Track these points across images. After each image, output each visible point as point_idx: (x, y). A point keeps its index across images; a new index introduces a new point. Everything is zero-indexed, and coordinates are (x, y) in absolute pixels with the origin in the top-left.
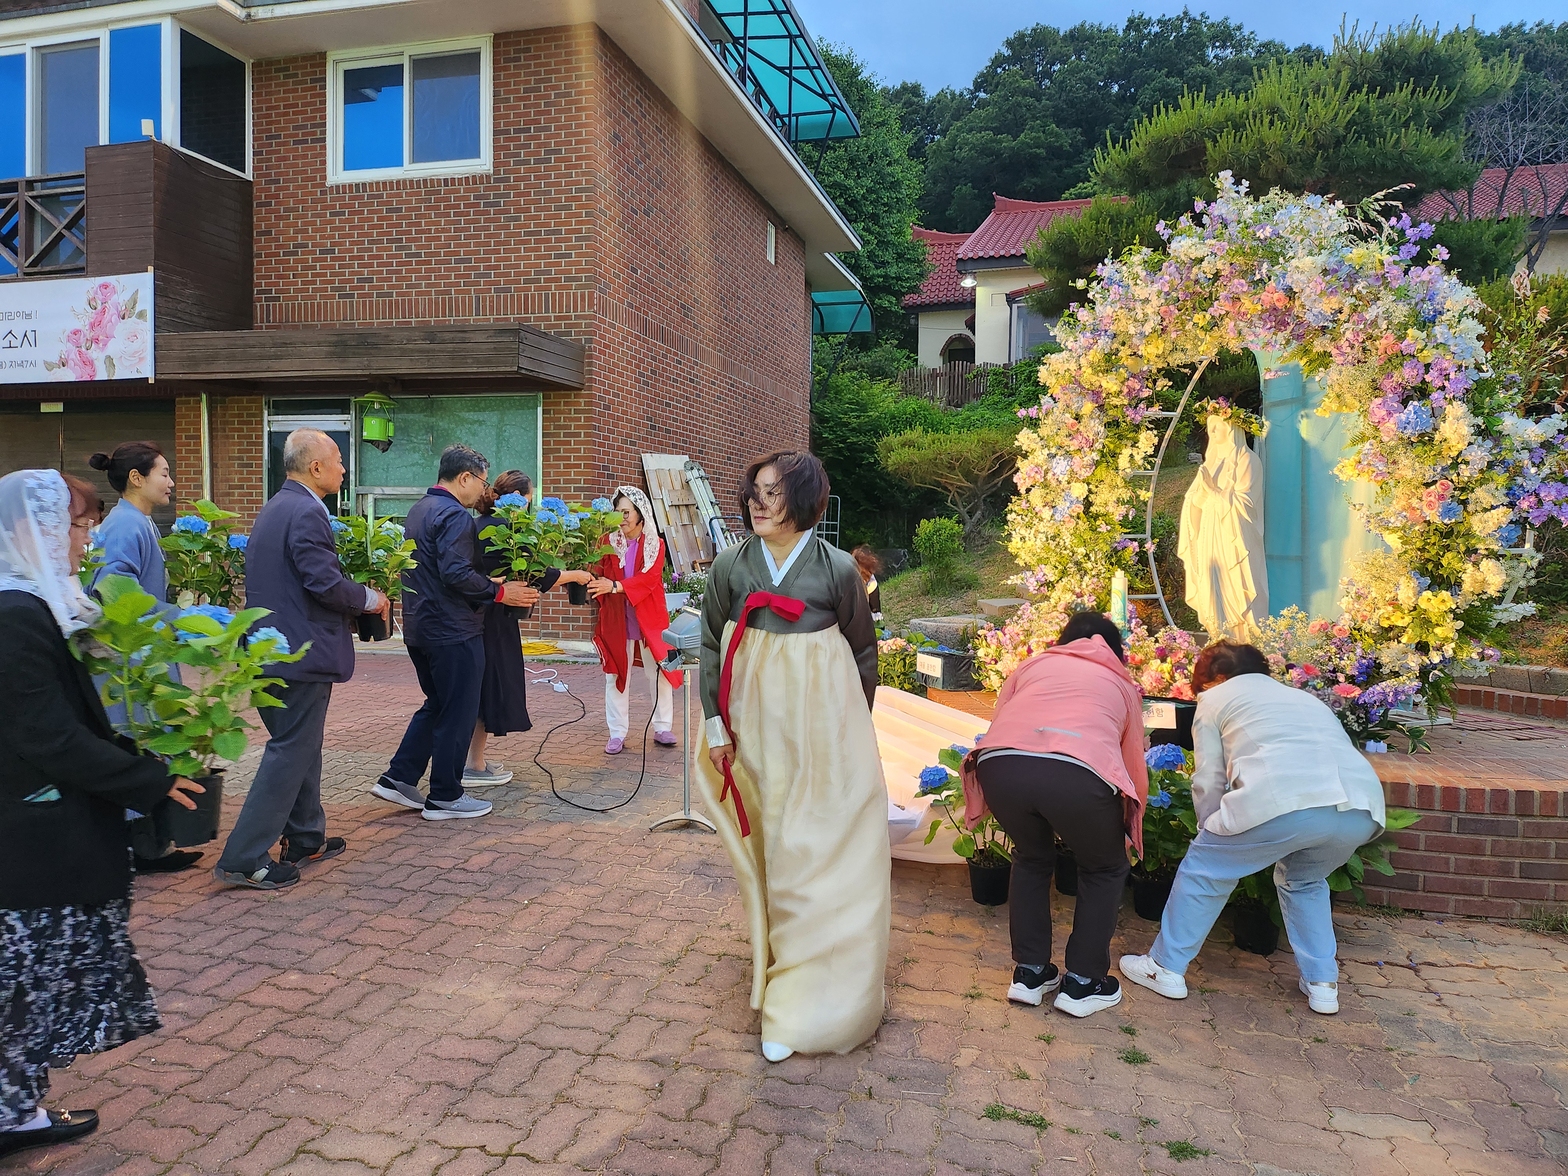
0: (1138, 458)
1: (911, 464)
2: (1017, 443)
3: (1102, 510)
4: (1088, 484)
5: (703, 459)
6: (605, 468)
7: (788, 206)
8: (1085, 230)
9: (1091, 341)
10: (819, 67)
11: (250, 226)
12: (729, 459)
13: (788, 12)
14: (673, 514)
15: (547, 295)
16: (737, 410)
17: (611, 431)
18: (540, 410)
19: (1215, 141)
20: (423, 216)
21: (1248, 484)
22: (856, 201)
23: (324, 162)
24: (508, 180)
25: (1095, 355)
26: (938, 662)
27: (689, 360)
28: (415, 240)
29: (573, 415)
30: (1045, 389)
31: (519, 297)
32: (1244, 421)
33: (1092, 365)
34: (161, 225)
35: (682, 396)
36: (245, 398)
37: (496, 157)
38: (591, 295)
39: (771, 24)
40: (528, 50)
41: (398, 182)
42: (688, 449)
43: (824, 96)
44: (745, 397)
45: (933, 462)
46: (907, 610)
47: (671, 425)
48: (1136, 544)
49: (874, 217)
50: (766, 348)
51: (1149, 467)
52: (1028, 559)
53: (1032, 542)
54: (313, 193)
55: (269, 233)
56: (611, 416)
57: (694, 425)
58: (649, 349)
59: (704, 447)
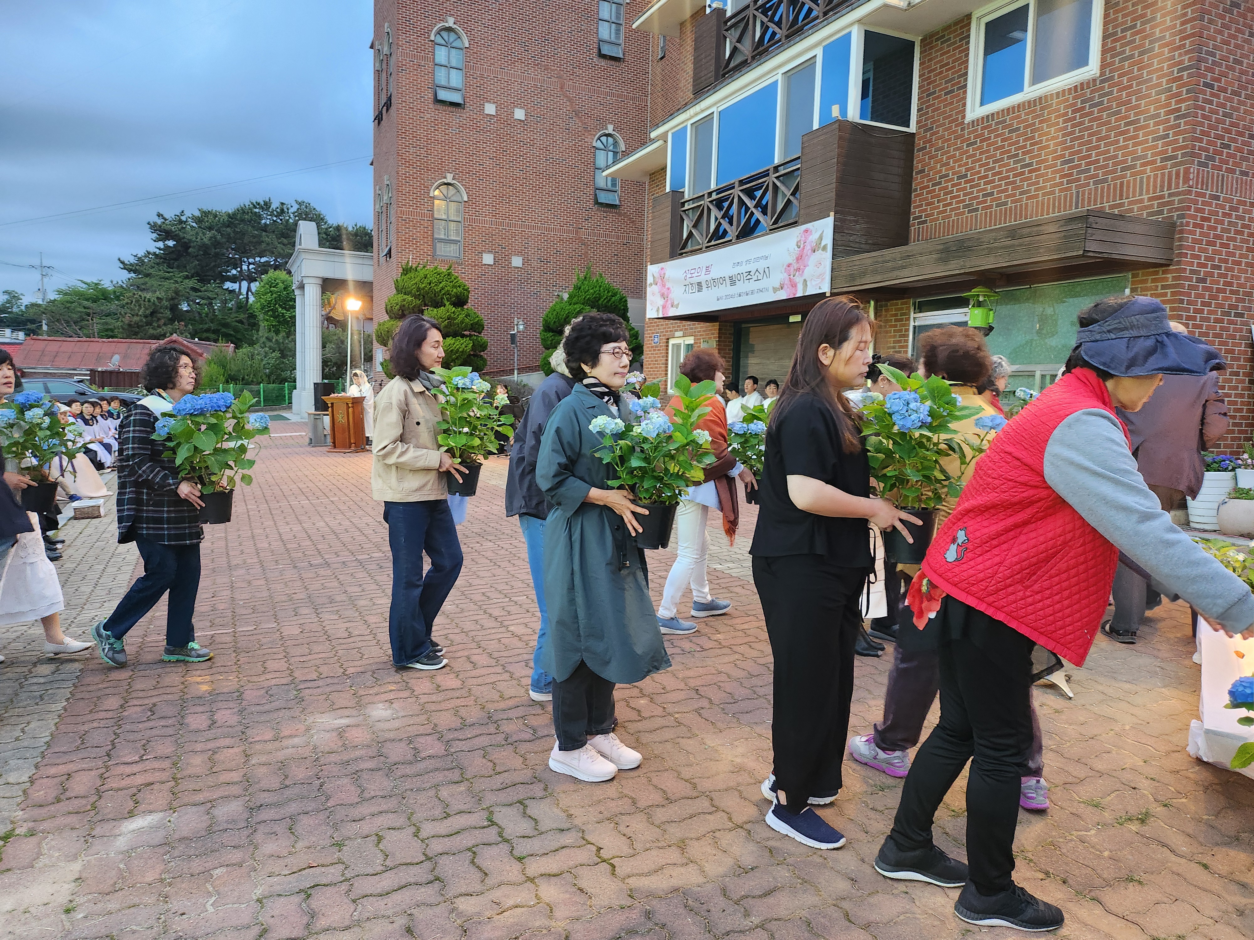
11: (911, 168)
15: (1142, 179)
20: (1037, 130)
23: (964, 105)
24: (1112, 78)
28: (1028, 152)
31: (1115, 185)
34: (841, 181)
36: (899, 302)
37: (1103, 60)
54: (955, 132)
55: (923, 171)
56: (1207, 289)
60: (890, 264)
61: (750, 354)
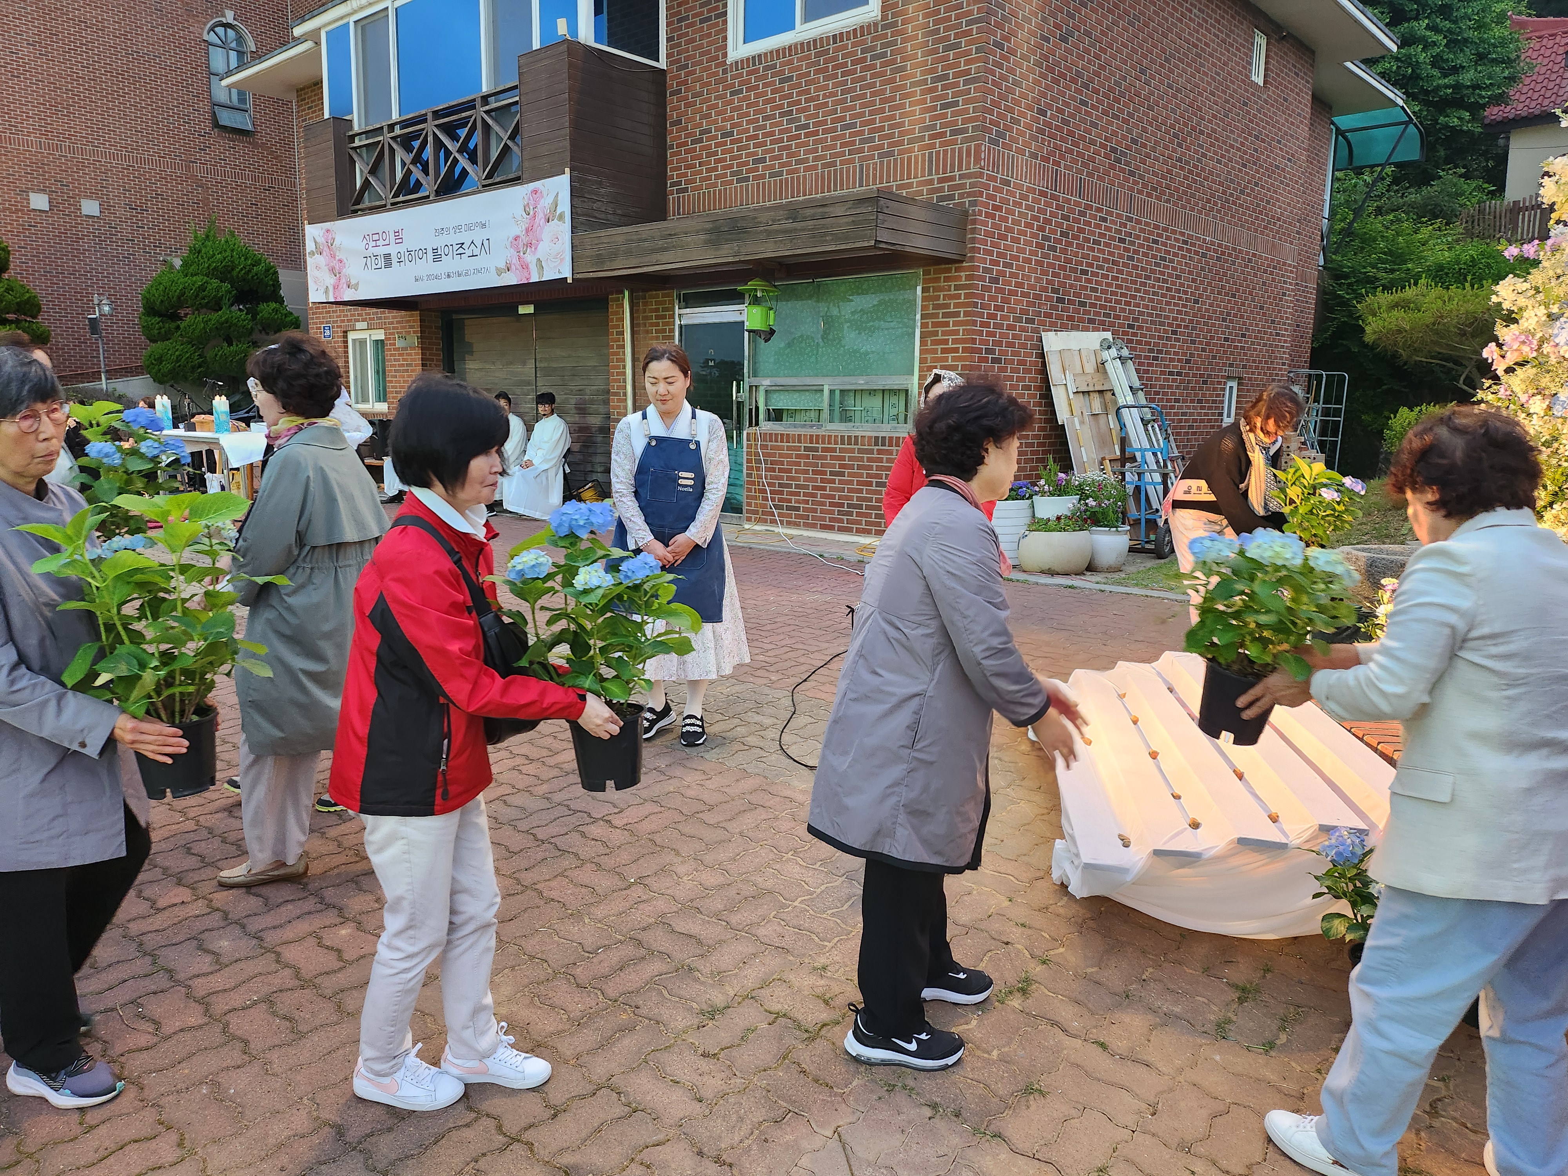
1: (1399, 331)
5: (1132, 335)
6: (988, 351)
11: (664, 116)
12: (1174, 333)
14: (1079, 403)
15: (931, 155)
17: (999, 309)
18: (919, 289)
20: (813, 82)
23: (725, 38)
24: (895, 24)
27: (1119, 216)
28: (804, 110)
29: (953, 292)
31: (902, 160)
34: (577, 126)
35: (1106, 260)
36: (660, 293)
38: (978, 147)
41: (790, 47)
42: (1112, 324)
47: (1088, 297)
54: (716, 74)
55: (679, 122)
56: (1000, 291)
57: (1123, 295)
58: (1059, 207)
59: (1136, 320)
60: (646, 244)
61: (467, 357)
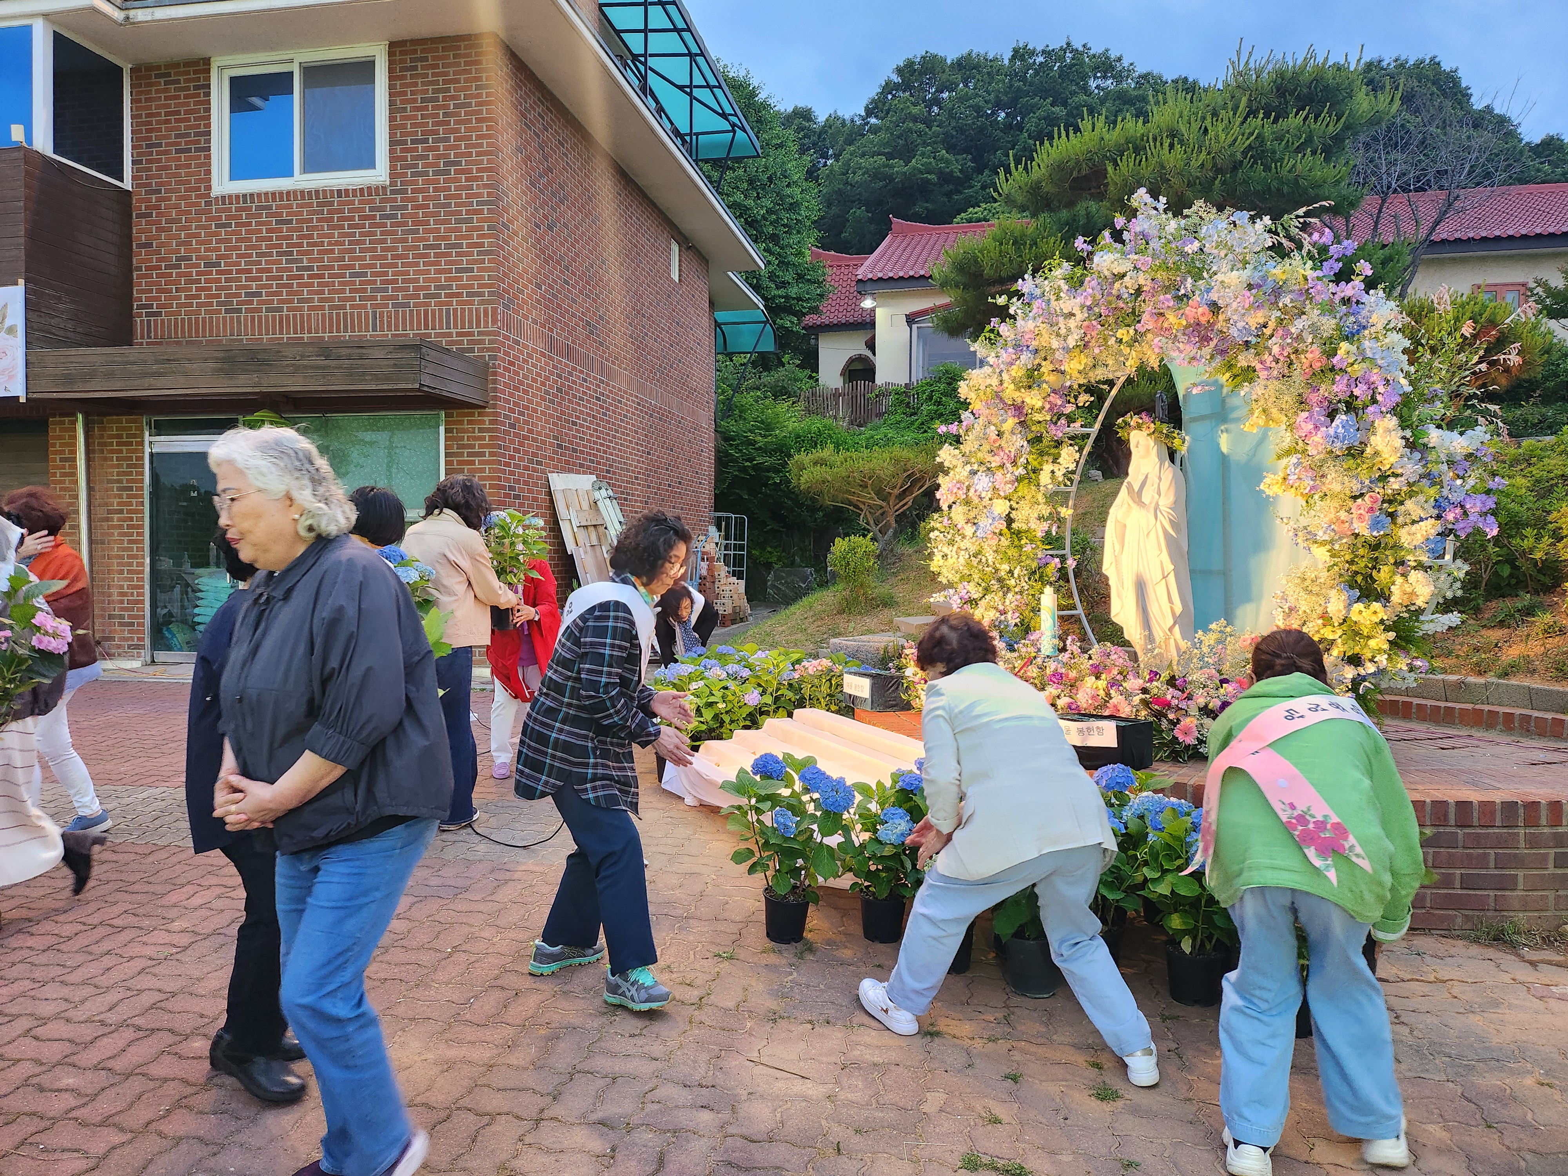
0: (1059, 474)
1: (824, 482)
2: (938, 459)
3: (1025, 527)
4: (1010, 500)
5: (611, 479)
6: (512, 488)
7: (691, 224)
8: (989, 252)
9: (1014, 357)
10: (720, 87)
11: (128, 237)
12: (636, 478)
13: (689, 29)
14: (581, 535)
15: (448, 311)
16: (644, 429)
17: (516, 451)
18: (442, 429)
19: (1116, 165)
20: (315, 228)
21: (1171, 498)
22: (757, 221)
23: (208, 172)
24: (405, 191)
25: (1017, 371)
26: (866, 683)
27: (595, 378)
28: (306, 253)
29: (477, 434)
30: (965, 405)
31: (419, 312)
32: (1167, 436)
33: (1014, 381)
35: (588, 415)
36: (122, 418)
37: (392, 168)
38: (494, 310)
39: (672, 44)
40: (426, 59)
41: (289, 192)
42: (596, 469)
43: (724, 116)
44: (651, 416)
45: (846, 480)
46: (824, 629)
47: (578, 444)
48: (1057, 560)
49: (774, 238)
50: (671, 367)
51: (1069, 483)
52: (950, 577)
53: (954, 560)
54: (197, 204)
55: (149, 245)
56: (517, 435)
57: (602, 445)
58: (554, 367)
59: (611, 466)
